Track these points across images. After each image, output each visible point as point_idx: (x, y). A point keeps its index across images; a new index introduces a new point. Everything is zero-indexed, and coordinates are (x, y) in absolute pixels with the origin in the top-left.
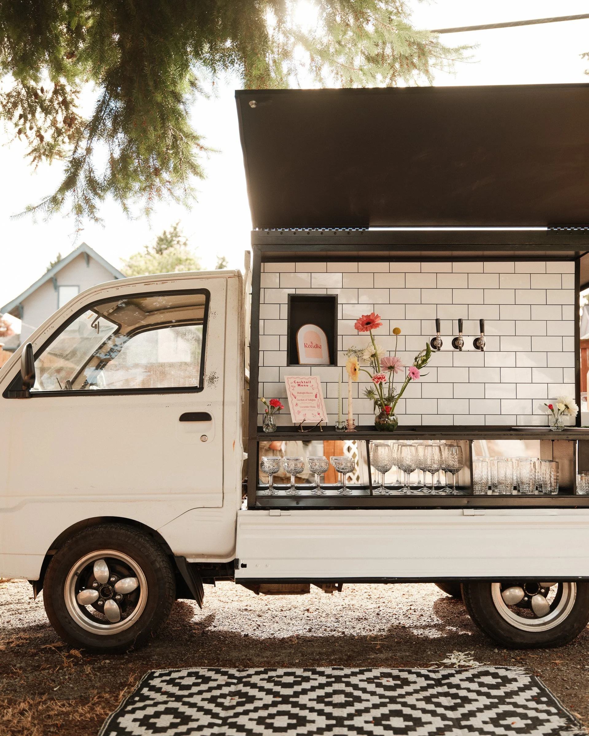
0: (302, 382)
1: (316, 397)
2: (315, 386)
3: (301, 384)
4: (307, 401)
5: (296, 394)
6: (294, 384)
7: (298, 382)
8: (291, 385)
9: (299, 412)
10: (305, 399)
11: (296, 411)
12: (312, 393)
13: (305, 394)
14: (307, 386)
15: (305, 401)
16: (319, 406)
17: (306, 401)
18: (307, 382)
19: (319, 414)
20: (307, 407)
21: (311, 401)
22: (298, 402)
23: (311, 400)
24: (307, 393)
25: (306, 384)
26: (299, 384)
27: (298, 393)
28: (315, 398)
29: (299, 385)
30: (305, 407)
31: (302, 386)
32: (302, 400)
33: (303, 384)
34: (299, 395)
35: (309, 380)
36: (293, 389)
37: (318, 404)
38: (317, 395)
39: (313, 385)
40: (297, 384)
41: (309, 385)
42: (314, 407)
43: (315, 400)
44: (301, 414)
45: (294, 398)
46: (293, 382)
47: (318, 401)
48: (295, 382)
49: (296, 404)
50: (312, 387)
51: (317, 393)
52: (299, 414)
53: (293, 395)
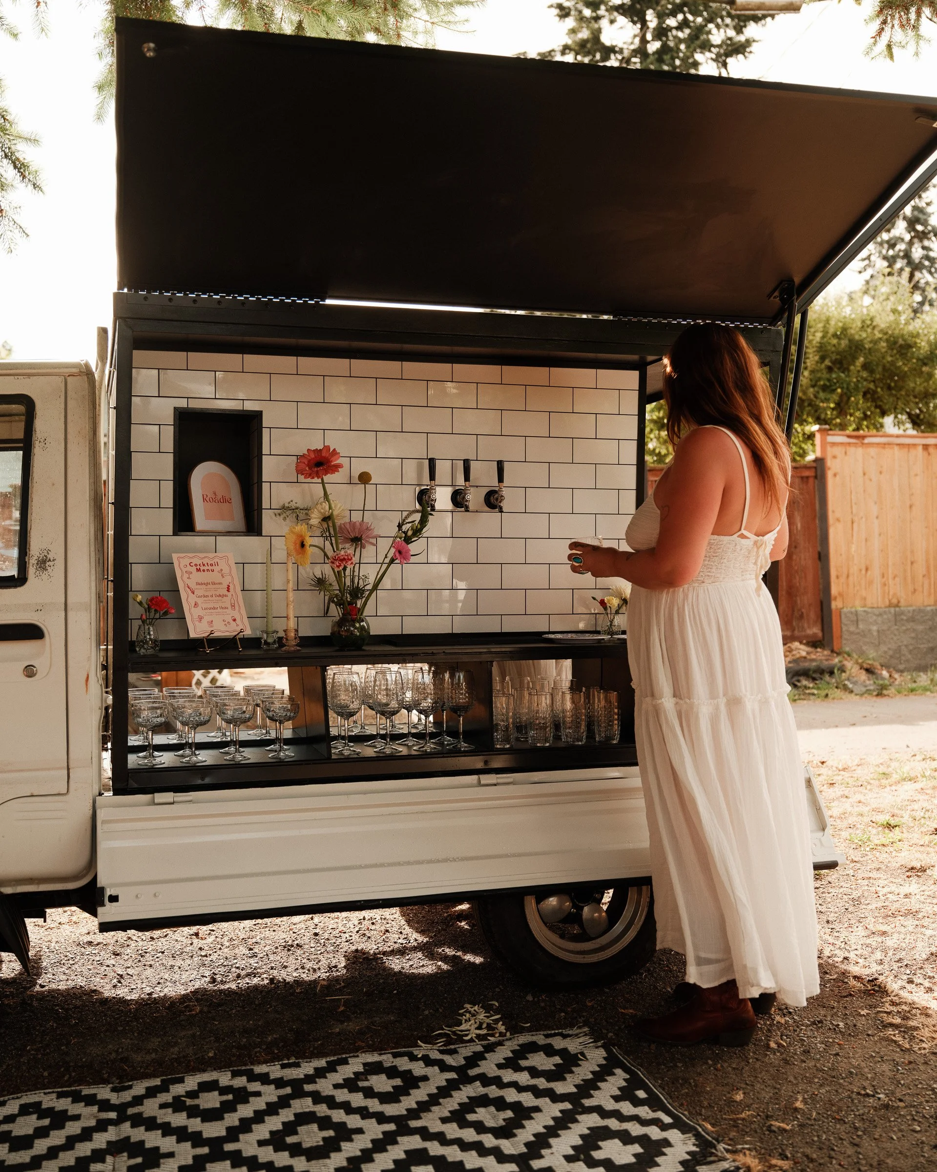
0: (204, 565)
1: (228, 591)
2: (226, 570)
3: (202, 568)
4: (214, 598)
5: (193, 586)
6: (189, 568)
7: (196, 565)
8: (184, 570)
9: (200, 618)
10: (209, 593)
11: (196, 616)
12: (221, 584)
13: (209, 586)
14: (213, 571)
15: (210, 598)
16: (234, 606)
17: (212, 599)
18: (211, 565)
19: (234, 620)
20: (214, 608)
21: (220, 598)
22: (199, 601)
23: (220, 596)
24: (214, 583)
25: (210, 568)
26: (198, 567)
27: (198, 584)
28: (226, 593)
29: (198, 570)
30: (210, 609)
31: (204, 571)
32: (204, 596)
33: (206, 568)
34: (199, 587)
35: (216, 560)
36: (189, 578)
37: (233, 602)
38: (229, 586)
39: (222, 570)
40: (195, 568)
41: (216, 568)
42: (226, 608)
43: (226, 596)
44: (205, 621)
45: (190, 592)
46: (188, 565)
47: (232, 596)
48: (192, 564)
49: (195, 604)
50: (221, 572)
51: (229, 584)
52: (201, 621)
53: (188, 588)
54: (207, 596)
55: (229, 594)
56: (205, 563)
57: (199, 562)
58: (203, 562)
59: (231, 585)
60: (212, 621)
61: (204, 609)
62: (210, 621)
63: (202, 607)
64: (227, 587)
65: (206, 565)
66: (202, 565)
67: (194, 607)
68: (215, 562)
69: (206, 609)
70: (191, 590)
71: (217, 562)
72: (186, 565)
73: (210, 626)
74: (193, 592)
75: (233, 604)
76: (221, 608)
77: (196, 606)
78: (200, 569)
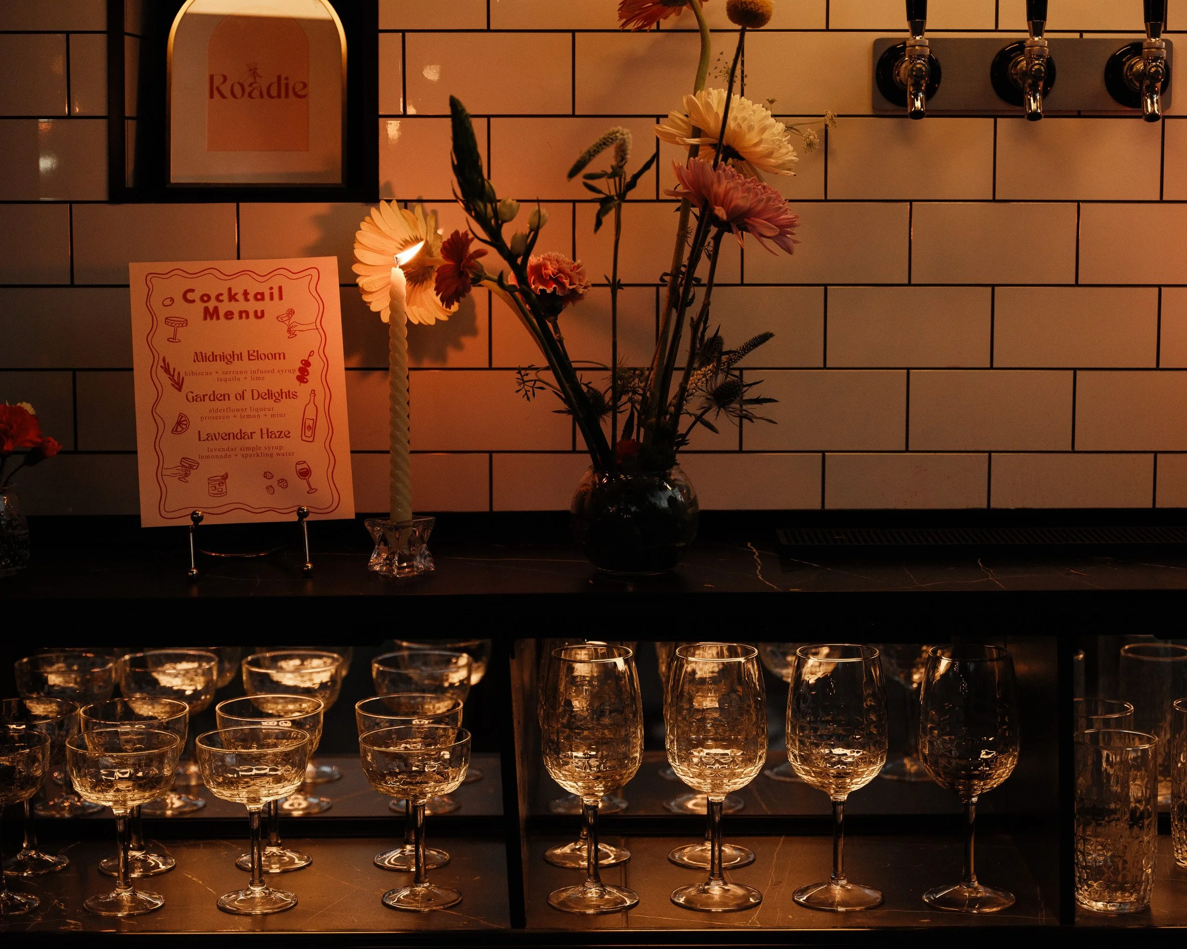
0: (232, 297)
1: (302, 379)
2: (306, 313)
3: (223, 308)
5: (183, 365)
6: (181, 309)
7: (205, 298)
8: (162, 313)
9: (187, 467)
10: (233, 388)
11: (172, 461)
12: (277, 356)
13: (237, 365)
14: (260, 315)
15: (234, 403)
16: (313, 428)
17: (240, 404)
18: (260, 297)
19: (305, 473)
20: (242, 435)
21: (270, 403)
22: (194, 411)
23: (270, 394)
25: (252, 306)
26: (211, 305)
27: (200, 357)
28: (292, 385)
29: (210, 314)
30: (228, 436)
31: (229, 315)
32: (214, 397)
33: (241, 305)
34: (203, 367)
35: (275, 282)
36: (173, 340)
37: (310, 415)
38: (307, 363)
39: (291, 312)
40: (200, 306)
41: (272, 308)
42: (284, 435)
43: (291, 395)
44: (198, 478)
45: (168, 385)
46: (179, 298)
47: (312, 398)
48: (190, 296)
49: (179, 423)
50: (286, 318)
51: (310, 356)
52: (186, 475)
53: (165, 371)
54: (225, 397)
55: (303, 390)
56: (238, 289)
57: (218, 288)
58: (230, 289)
59: (315, 361)
60: (225, 477)
61: (206, 437)
62: (219, 478)
63: (199, 432)
64: (301, 365)
65: (240, 297)
66: (225, 297)
67: (176, 431)
68: (271, 288)
69: (212, 439)
70: (173, 376)
71: (280, 288)
72: (172, 300)
73: (216, 492)
74: (178, 384)
75: (309, 423)
76: (265, 436)
77: (179, 429)
78: (216, 309)
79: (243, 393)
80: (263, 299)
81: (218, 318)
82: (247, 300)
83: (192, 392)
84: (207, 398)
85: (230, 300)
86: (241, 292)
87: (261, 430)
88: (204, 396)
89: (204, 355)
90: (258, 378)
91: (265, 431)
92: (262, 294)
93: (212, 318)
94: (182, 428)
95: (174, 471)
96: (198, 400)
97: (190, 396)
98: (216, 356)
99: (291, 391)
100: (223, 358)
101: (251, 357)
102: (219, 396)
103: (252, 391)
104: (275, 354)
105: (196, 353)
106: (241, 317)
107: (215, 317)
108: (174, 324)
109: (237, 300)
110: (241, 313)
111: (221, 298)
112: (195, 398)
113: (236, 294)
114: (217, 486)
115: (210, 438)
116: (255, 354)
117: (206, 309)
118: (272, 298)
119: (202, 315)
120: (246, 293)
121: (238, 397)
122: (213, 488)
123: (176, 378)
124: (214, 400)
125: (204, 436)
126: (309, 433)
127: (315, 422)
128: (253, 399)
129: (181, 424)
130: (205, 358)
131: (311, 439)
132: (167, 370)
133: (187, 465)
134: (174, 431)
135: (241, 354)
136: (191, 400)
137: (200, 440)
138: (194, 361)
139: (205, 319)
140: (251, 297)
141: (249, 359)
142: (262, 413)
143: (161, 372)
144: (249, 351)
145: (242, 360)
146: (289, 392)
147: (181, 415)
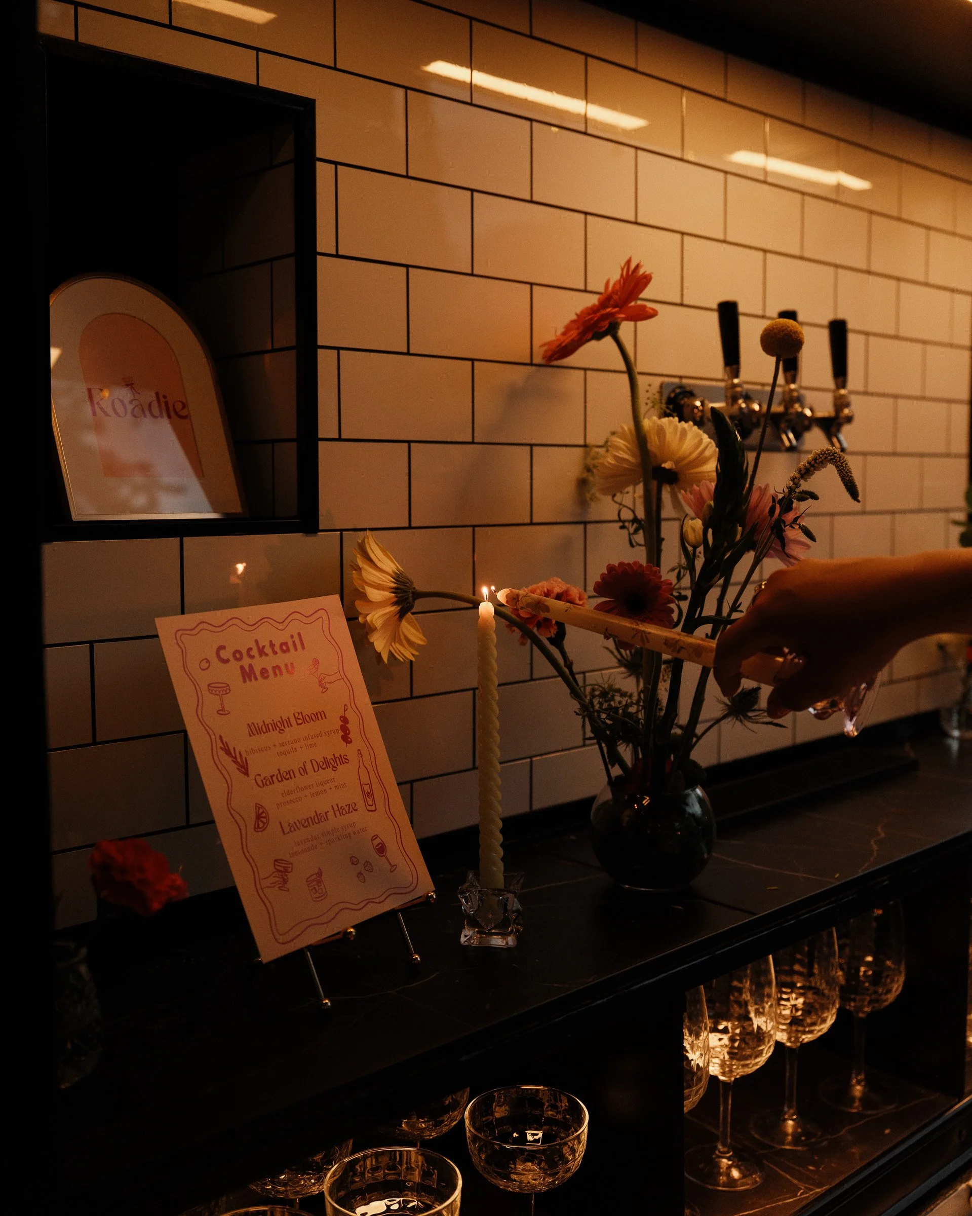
0: (261, 651)
1: (346, 739)
2: (328, 662)
3: (258, 664)
4: (312, 776)
5: (241, 742)
6: (218, 671)
7: (238, 655)
8: (202, 679)
9: (283, 873)
10: (294, 762)
11: (267, 868)
12: (319, 716)
13: (291, 733)
14: (291, 670)
15: (300, 781)
16: (370, 794)
17: (306, 780)
18: (285, 648)
19: (381, 849)
20: (319, 818)
21: (329, 773)
22: (268, 799)
23: (327, 763)
25: (281, 659)
26: (246, 662)
27: (255, 730)
28: (340, 748)
29: (247, 674)
30: (307, 822)
31: (264, 672)
32: (281, 777)
34: (259, 740)
35: (294, 628)
36: (222, 712)
37: (365, 780)
38: (345, 720)
39: (316, 663)
40: (234, 666)
41: (299, 660)
42: (352, 808)
43: (343, 759)
44: (297, 882)
45: (232, 767)
46: (212, 658)
47: (361, 759)
48: (224, 654)
49: (258, 817)
50: (314, 671)
51: (345, 711)
52: (285, 881)
53: (226, 753)
54: (290, 774)
55: (350, 751)
56: (264, 642)
57: (244, 641)
58: (257, 642)
59: (350, 715)
60: (320, 874)
61: (289, 828)
62: (315, 876)
63: (280, 823)
64: (342, 723)
65: (268, 650)
66: (255, 652)
67: (259, 828)
68: (292, 637)
69: (295, 830)
70: (235, 758)
71: (299, 634)
72: (208, 661)
73: (318, 895)
74: (243, 767)
75: (367, 788)
76: (337, 813)
77: (261, 825)
78: (251, 666)
79: (304, 765)
80: (288, 650)
81: (256, 679)
82: (275, 653)
83: (259, 775)
84: (274, 778)
85: (261, 655)
86: (268, 645)
87: (332, 806)
88: (272, 777)
89: (256, 725)
90: (311, 746)
91: (336, 808)
92: (286, 644)
93: (251, 680)
94: (263, 822)
95: (272, 880)
96: (268, 783)
97: (259, 779)
98: (268, 725)
99: (342, 755)
100: (275, 726)
101: (299, 721)
102: (285, 774)
103: (311, 761)
104: (317, 714)
105: (248, 725)
106: (275, 675)
107: (253, 678)
108: (217, 692)
109: (267, 655)
110: (274, 668)
111: (252, 653)
112: (264, 781)
113: (264, 647)
114: (316, 887)
115: (292, 829)
116: (300, 717)
117: (242, 668)
118: (296, 649)
119: (241, 678)
120: (272, 645)
121: (302, 771)
122: (314, 890)
123: (239, 760)
124: (282, 780)
125: (287, 829)
126: (370, 801)
127: (370, 785)
128: (315, 771)
129: (261, 817)
130: (260, 731)
131: (373, 808)
132: (228, 752)
133: (282, 869)
134: (257, 828)
135: (288, 718)
136: (260, 784)
137: (284, 834)
138: (250, 736)
139: (245, 681)
140: (277, 648)
141: (298, 724)
142: (327, 787)
143: (222, 753)
144: (294, 714)
145: (291, 726)
146: (340, 756)
147: (258, 806)
